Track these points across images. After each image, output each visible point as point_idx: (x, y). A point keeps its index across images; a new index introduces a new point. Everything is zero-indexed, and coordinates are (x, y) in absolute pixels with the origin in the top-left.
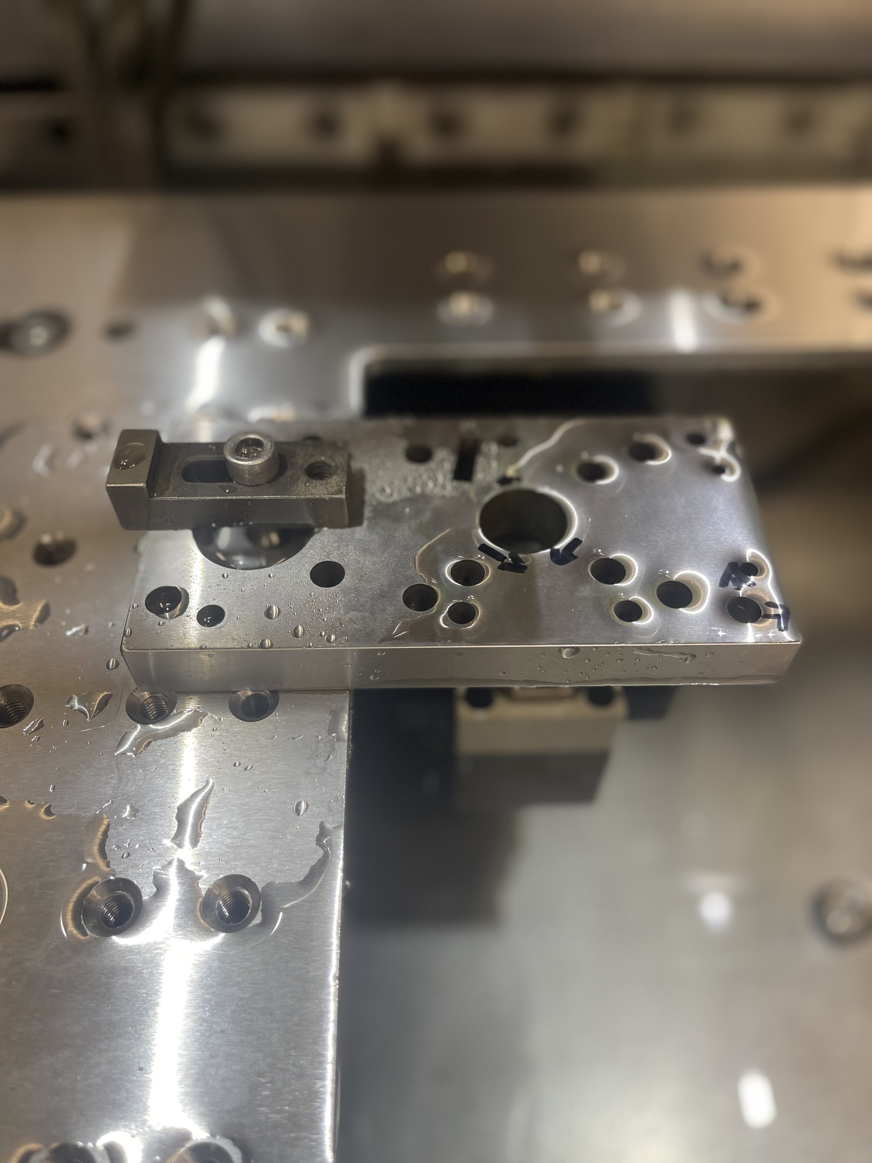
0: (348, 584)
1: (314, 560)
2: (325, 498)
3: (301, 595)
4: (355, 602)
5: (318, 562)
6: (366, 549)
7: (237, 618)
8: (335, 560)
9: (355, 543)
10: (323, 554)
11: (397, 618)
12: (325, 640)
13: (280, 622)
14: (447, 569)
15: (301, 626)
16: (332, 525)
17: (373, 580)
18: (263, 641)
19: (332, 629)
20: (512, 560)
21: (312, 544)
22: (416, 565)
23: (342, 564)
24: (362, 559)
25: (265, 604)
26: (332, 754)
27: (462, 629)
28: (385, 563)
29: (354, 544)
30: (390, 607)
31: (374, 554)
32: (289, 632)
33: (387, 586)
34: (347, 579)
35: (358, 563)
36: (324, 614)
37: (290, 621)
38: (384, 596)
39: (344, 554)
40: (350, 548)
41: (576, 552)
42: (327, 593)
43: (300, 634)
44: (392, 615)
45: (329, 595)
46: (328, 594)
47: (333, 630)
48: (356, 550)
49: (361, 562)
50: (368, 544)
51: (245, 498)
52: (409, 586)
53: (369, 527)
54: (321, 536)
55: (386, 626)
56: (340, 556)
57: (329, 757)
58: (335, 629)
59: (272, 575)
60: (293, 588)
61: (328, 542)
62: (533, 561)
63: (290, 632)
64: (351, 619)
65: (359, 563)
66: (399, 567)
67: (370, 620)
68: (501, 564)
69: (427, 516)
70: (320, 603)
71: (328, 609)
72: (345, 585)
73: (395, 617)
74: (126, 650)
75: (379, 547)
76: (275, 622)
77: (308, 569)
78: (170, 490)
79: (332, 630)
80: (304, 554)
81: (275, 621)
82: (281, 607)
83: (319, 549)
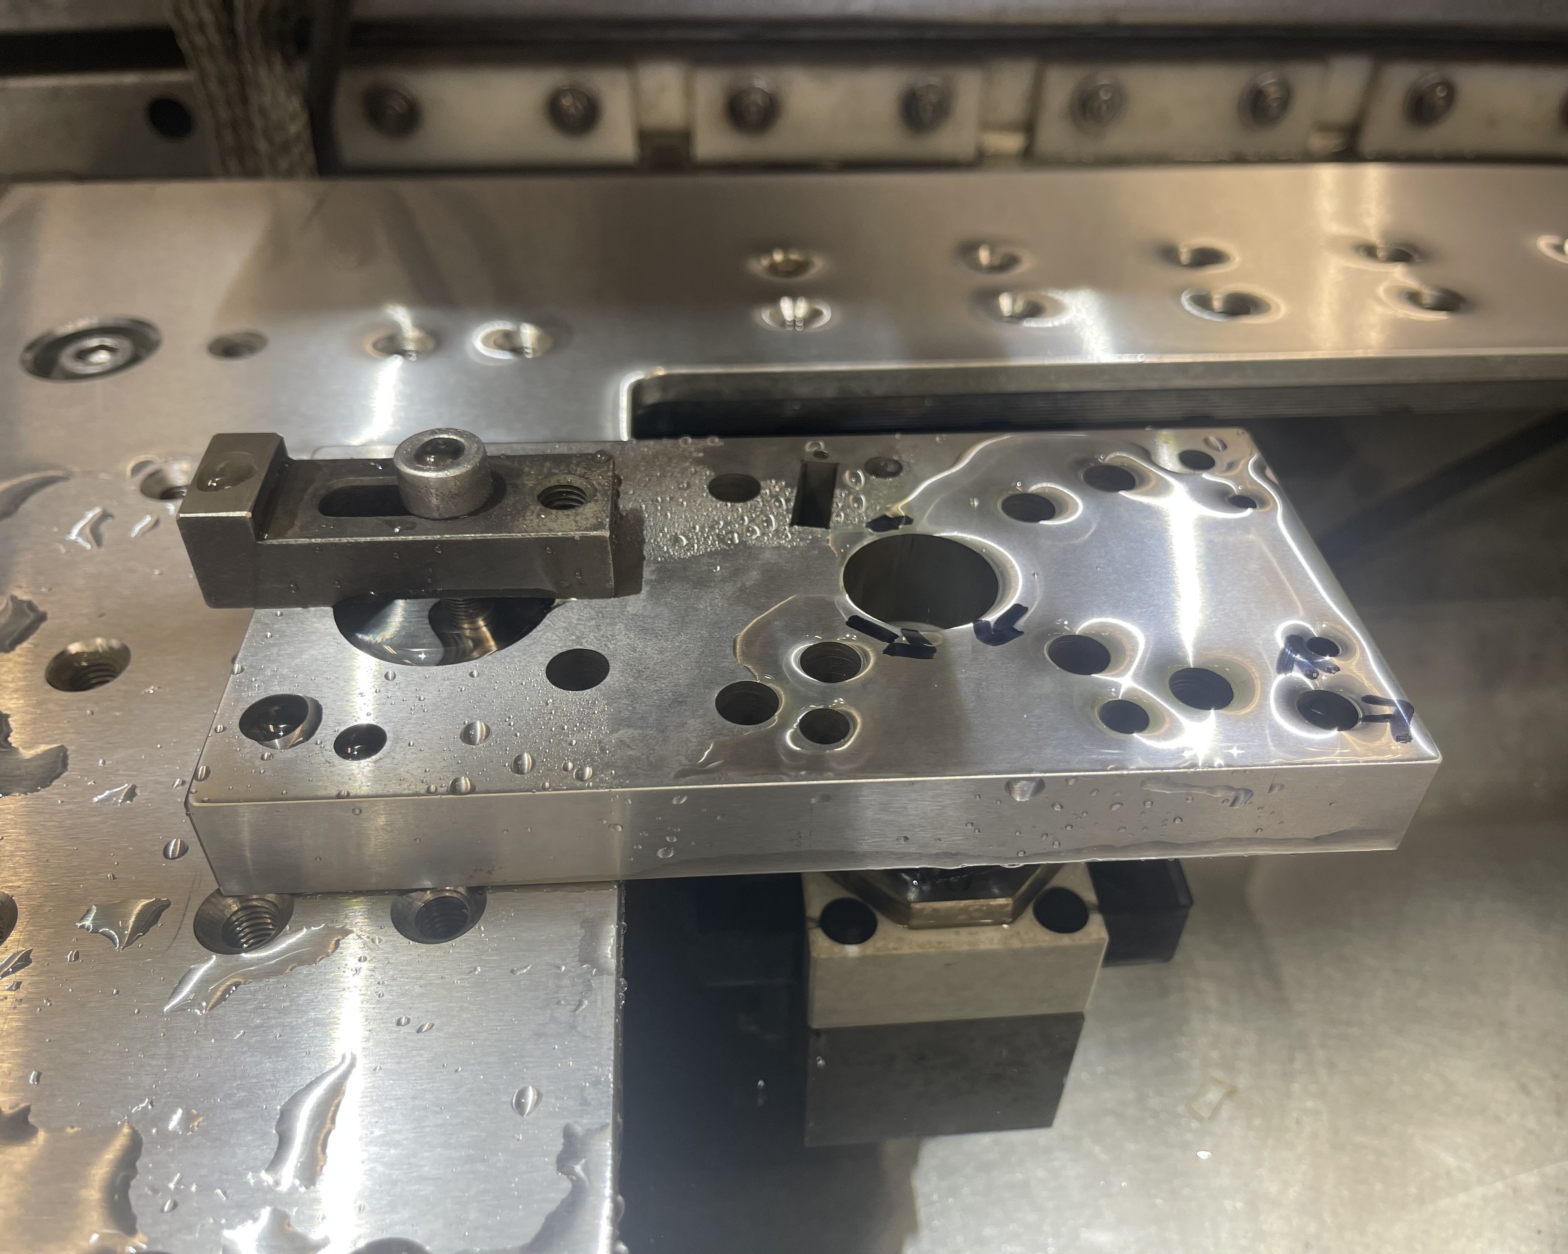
0: (614, 684)
1: (553, 647)
2: (574, 537)
3: (529, 704)
4: (629, 713)
5: (560, 651)
6: (647, 629)
7: (409, 745)
8: (592, 646)
9: (627, 619)
10: (570, 638)
11: (706, 737)
12: (574, 777)
13: (489, 749)
14: (793, 655)
15: (529, 753)
16: (587, 592)
17: (661, 678)
18: (456, 781)
19: (588, 757)
20: (907, 639)
21: (550, 623)
22: (737, 651)
23: (603, 653)
24: (640, 645)
25: (461, 720)
26: (585, 997)
27: (828, 751)
28: (681, 650)
29: (625, 621)
30: (692, 720)
31: (661, 636)
32: (505, 766)
33: (686, 685)
34: (612, 677)
35: (632, 651)
36: (571, 734)
37: (507, 746)
38: (681, 702)
39: (607, 637)
40: (618, 627)
41: (1020, 624)
42: (577, 700)
43: (526, 767)
44: (696, 732)
45: (580, 703)
46: (580, 701)
47: (589, 760)
48: (629, 630)
49: (638, 650)
50: (650, 621)
51: (430, 538)
52: (727, 685)
53: (651, 595)
54: (567, 611)
55: (687, 751)
56: (599, 640)
57: (580, 1003)
58: (593, 758)
59: (475, 673)
60: (514, 693)
61: (578, 619)
62: (945, 640)
63: (507, 764)
64: (621, 741)
65: (635, 650)
66: (706, 656)
67: (657, 743)
68: (888, 646)
69: (753, 576)
70: (563, 716)
71: (578, 725)
72: (610, 687)
73: (703, 735)
74: (195, 804)
75: (670, 625)
76: (480, 749)
77: (541, 661)
78: (296, 529)
79: (587, 759)
80: (535, 638)
81: (480, 746)
82: (491, 725)
83: (561, 630)
